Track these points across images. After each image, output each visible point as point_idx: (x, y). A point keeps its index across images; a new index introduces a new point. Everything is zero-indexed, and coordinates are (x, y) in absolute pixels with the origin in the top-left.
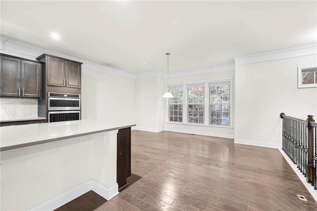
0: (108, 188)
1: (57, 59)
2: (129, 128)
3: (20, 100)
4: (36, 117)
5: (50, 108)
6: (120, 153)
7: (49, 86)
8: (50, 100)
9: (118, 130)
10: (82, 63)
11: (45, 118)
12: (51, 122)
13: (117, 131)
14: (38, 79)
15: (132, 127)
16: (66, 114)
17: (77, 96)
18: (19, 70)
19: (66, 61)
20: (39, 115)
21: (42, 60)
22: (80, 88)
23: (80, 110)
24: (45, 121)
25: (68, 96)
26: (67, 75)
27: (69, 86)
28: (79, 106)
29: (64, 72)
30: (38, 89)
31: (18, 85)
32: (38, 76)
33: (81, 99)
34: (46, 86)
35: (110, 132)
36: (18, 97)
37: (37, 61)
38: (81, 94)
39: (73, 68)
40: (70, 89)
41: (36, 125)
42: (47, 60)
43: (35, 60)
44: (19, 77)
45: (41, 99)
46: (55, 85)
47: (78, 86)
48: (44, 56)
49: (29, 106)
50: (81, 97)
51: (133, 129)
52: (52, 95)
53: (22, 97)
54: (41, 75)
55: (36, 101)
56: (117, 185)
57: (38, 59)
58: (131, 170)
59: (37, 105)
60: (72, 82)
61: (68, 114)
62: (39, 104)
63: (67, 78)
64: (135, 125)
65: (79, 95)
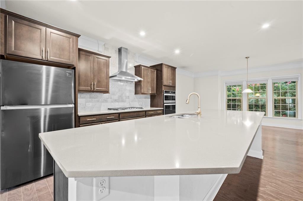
1: (167, 67)
5: (165, 101)
8: (165, 96)
11: (163, 108)
18: (149, 75)
19: (170, 68)
27: (171, 85)
28: (175, 100)
30: (155, 88)
31: (148, 85)
39: (173, 72)
45: (156, 95)
55: (149, 96)
59: (150, 99)
62: (153, 98)
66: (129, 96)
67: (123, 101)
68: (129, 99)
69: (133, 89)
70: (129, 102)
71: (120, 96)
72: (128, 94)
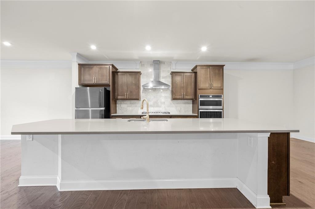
0: (257, 195)
1: (204, 67)
2: (287, 134)
3: (183, 101)
4: (191, 113)
5: (200, 107)
6: (272, 161)
7: (199, 89)
8: (200, 100)
9: (270, 134)
10: (225, 65)
11: (197, 115)
12: (200, 118)
13: (268, 135)
14: (193, 84)
15: (290, 133)
16: (211, 112)
17: (220, 97)
18: (183, 80)
19: (211, 67)
20: (193, 112)
21: (195, 71)
22: (223, 89)
23: (223, 109)
24: (197, 117)
25: (213, 97)
26: (212, 79)
27: (213, 88)
28: (221, 106)
29: (210, 77)
30: (193, 93)
31: (182, 91)
32: (193, 82)
33: (223, 98)
34: (198, 89)
35: (259, 134)
36: (182, 99)
37: (192, 72)
38: (223, 95)
39: (217, 71)
40: (214, 90)
41: (191, 119)
42: (198, 70)
43: (190, 71)
44: (182, 85)
45: (194, 100)
46: (203, 88)
47: (221, 87)
48: (196, 67)
49: (187, 105)
50: (223, 97)
51: (292, 135)
52: (201, 97)
53: (184, 99)
54: (194, 82)
55: (191, 101)
56: (268, 198)
57: (192, 70)
58: (290, 189)
59: (192, 105)
60: (216, 84)
61: (213, 112)
62: (193, 103)
63: (212, 81)
64: (298, 131)
65: (221, 95)
66: (164, 102)
67: (158, 106)
68: (164, 104)
69: (169, 95)
70: (165, 108)
71: (155, 102)
72: (163, 100)
